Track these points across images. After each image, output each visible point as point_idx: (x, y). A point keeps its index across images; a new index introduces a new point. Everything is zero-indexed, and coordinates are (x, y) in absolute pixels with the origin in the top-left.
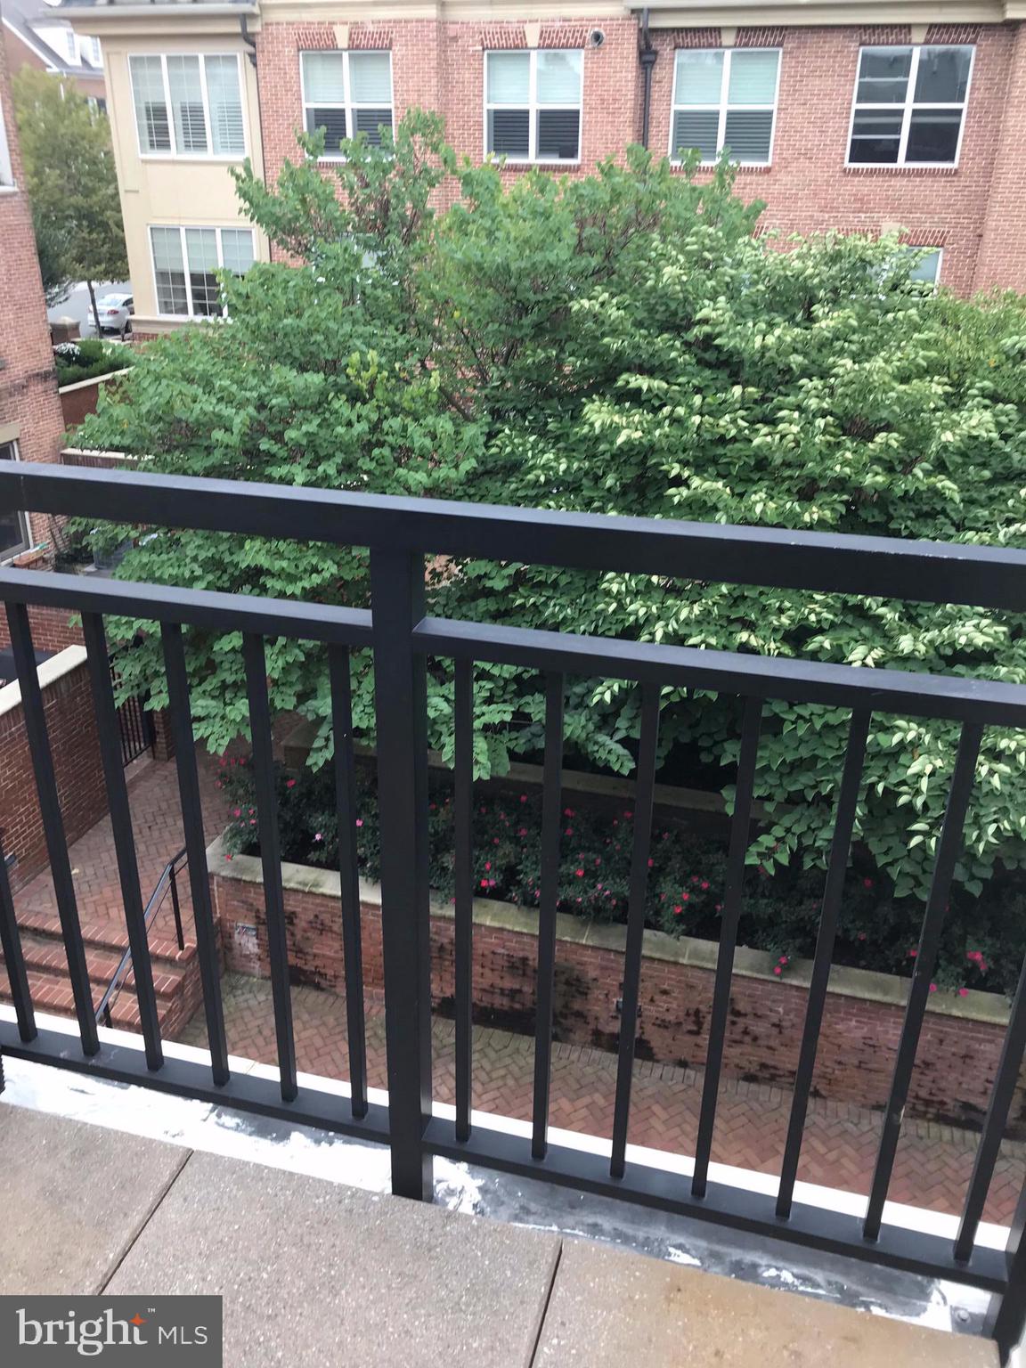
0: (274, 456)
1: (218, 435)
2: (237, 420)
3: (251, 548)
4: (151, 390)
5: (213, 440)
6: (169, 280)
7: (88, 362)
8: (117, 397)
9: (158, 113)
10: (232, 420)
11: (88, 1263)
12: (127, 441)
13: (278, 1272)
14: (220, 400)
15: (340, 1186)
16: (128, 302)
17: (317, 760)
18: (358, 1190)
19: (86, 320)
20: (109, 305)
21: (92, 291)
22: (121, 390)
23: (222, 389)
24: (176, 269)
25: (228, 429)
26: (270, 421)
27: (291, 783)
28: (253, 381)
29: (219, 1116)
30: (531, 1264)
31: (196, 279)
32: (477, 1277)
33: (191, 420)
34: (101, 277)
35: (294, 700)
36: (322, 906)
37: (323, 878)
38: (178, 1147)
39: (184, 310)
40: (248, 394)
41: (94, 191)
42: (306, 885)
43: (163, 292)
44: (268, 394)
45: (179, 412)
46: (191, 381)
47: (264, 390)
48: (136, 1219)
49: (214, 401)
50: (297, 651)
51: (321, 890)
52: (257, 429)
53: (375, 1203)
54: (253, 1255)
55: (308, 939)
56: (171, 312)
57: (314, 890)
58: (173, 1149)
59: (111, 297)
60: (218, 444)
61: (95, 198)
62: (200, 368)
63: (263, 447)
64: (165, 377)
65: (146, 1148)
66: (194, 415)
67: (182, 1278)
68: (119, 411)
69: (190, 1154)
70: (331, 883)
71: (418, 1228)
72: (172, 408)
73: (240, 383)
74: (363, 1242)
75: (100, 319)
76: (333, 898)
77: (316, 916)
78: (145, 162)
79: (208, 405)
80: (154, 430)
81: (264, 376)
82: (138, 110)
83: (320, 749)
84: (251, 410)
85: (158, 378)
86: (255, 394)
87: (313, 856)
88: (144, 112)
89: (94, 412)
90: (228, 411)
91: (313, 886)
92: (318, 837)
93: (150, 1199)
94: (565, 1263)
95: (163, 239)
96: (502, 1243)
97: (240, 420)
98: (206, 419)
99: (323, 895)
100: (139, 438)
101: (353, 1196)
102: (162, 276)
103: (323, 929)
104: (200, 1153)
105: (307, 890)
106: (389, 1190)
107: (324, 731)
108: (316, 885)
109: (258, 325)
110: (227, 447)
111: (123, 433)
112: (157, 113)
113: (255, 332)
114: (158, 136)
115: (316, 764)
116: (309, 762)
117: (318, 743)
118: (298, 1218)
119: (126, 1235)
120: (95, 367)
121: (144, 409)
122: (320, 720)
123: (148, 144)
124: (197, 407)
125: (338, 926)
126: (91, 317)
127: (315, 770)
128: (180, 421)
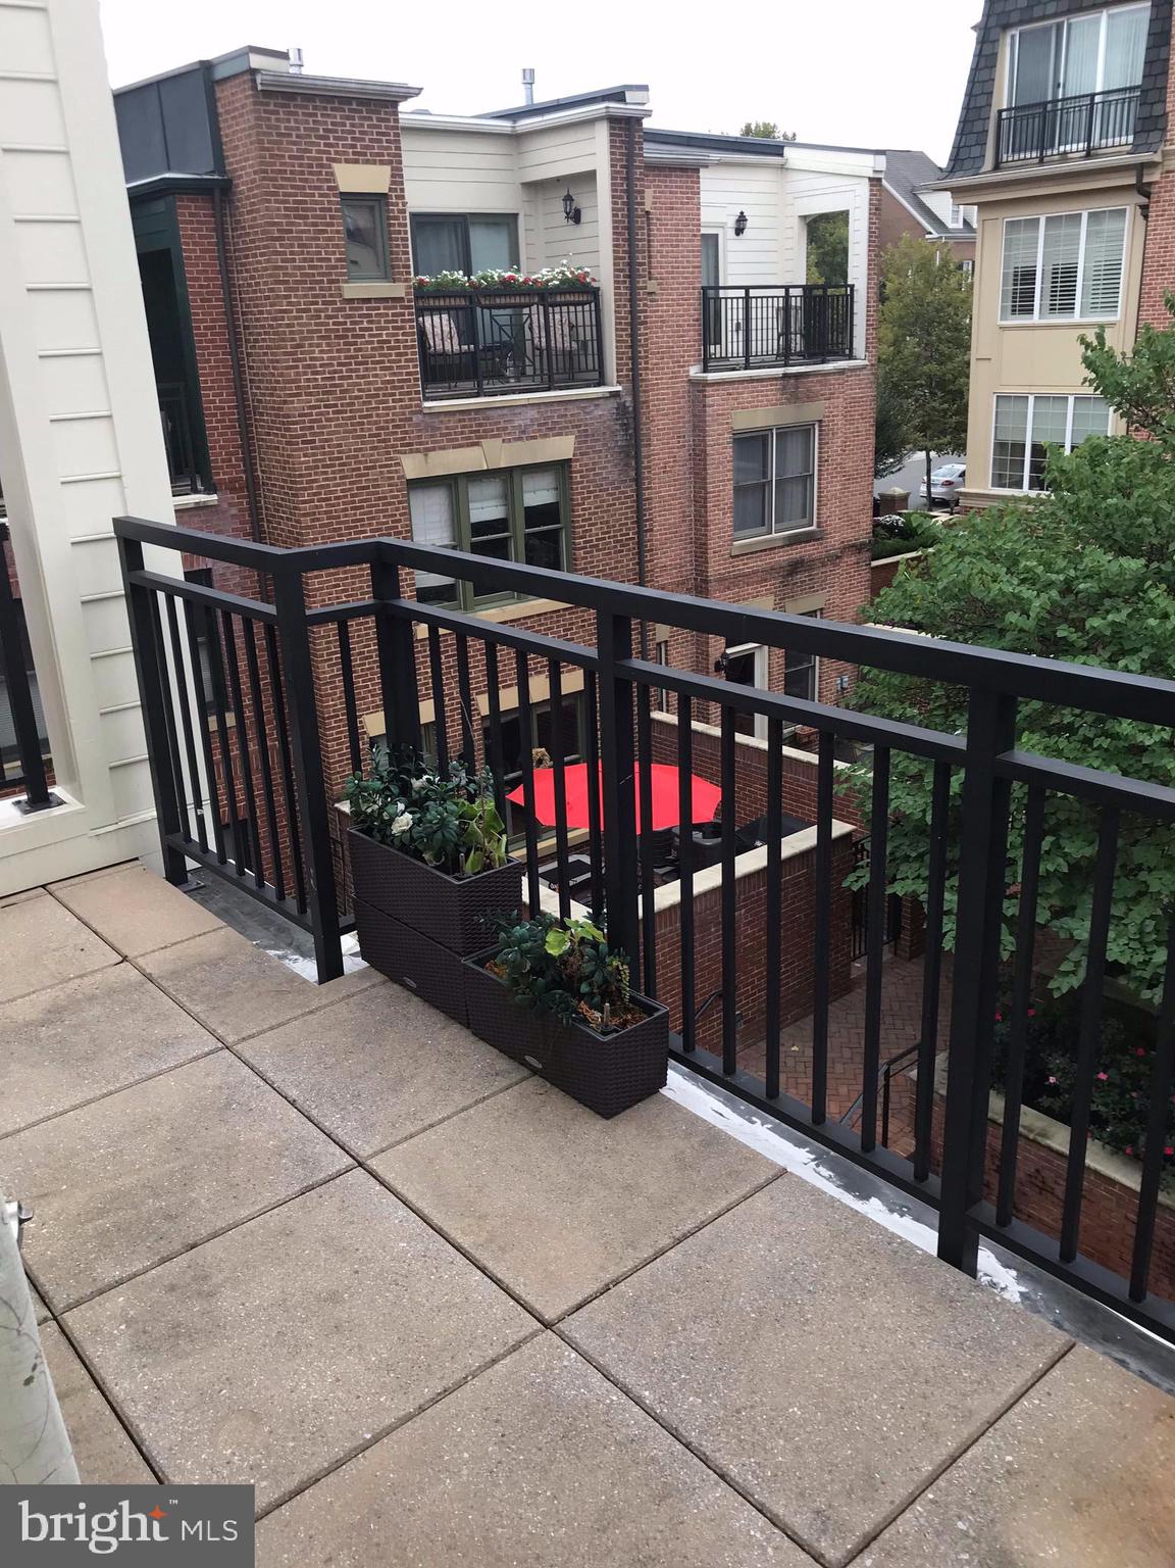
0: (1072, 645)
1: (1013, 617)
2: (1037, 603)
3: (1029, 740)
4: (952, 567)
5: (1007, 622)
6: (1008, 452)
7: (908, 536)
8: (916, 572)
9: (1026, 277)
10: (1030, 602)
11: (693, 1210)
12: (918, 618)
13: (826, 1267)
14: (1023, 581)
15: (893, 1234)
16: (963, 475)
17: (1062, 985)
18: (906, 1241)
19: (918, 491)
20: (944, 476)
21: (929, 460)
22: (922, 565)
23: (1028, 570)
24: (1017, 438)
25: (1025, 613)
26: (1073, 605)
27: (1032, 1012)
28: (1061, 563)
29: (817, 1165)
30: (1037, 1345)
31: (1038, 450)
32: (985, 1333)
33: (987, 600)
34: (939, 449)
35: (1048, 914)
36: (1048, 1161)
37: (1053, 1130)
38: (776, 1164)
39: (1019, 485)
40: (1054, 577)
41: (950, 358)
42: (1031, 1131)
43: (998, 464)
44: (1077, 578)
45: (977, 590)
46: (996, 561)
47: (1072, 573)
48: (734, 1197)
49: (1016, 582)
50: (1060, 860)
51: (1049, 1142)
52: (1056, 614)
53: (917, 1254)
54: (811, 1250)
55: (1025, 1194)
56: (1004, 486)
57: (1039, 1139)
58: (772, 1164)
59: (947, 469)
60: (1014, 627)
61: (950, 366)
62: (1009, 546)
63: (1060, 634)
64: (969, 554)
65: (753, 1157)
66: (991, 595)
67: (755, 1243)
68: (914, 586)
69: (784, 1172)
70: (1060, 1139)
71: (947, 1284)
72: (969, 586)
73: (1048, 566)
74: (898, 1275)
75: (933, 490)
76: (1060, 1154)
77: (1038, 1171)
78: (1002, 328)
79: (1009, 586)
80: (947, 607)
81: (1074, 557)
82: (1005, 275)
83: (1066, 974)
84: (1054, 593)
85: (962, 554)
86: (1062, 577)
87: (1045, 1101)
88: (1011, 277)
89: (890, 586)
90: (1027, 593)
91: (1039, 1135)
92: (1052, 1080)
93: (746, 1188)
94: (1069, 1356)
95: (1010, 407)
96: (1017, 1321)
97: (1038, 603)
98: (1004, 600)
99: (1050, 1149)
100: (930, 614)
101: (900, 1244)
102: (1001, 446)
103: (1043, 1189)
104: (791, 1174)
105: (1031, 1136)
106: (935, 1253)
107: (1075, 955)
108: (1044, 1135)
109: (1077, 504)
110: (1021, 630)
111: (915, 609)
112: (1024, 278)
113: (1073, 509)
114: (1022, 301)
115: (1058, 988)
116: (1052, 985)
117: (1065, 967)
118: (852, 1241)
119: (724, 1204)
120: (912, 542)
121: (940, 586)
122: (1074, 942)
123: (1010, 308)
124: (996, 587)
125: (1060, 1191)
126: (924, 488)
127: (1056, 995)
128: (975, 600)
